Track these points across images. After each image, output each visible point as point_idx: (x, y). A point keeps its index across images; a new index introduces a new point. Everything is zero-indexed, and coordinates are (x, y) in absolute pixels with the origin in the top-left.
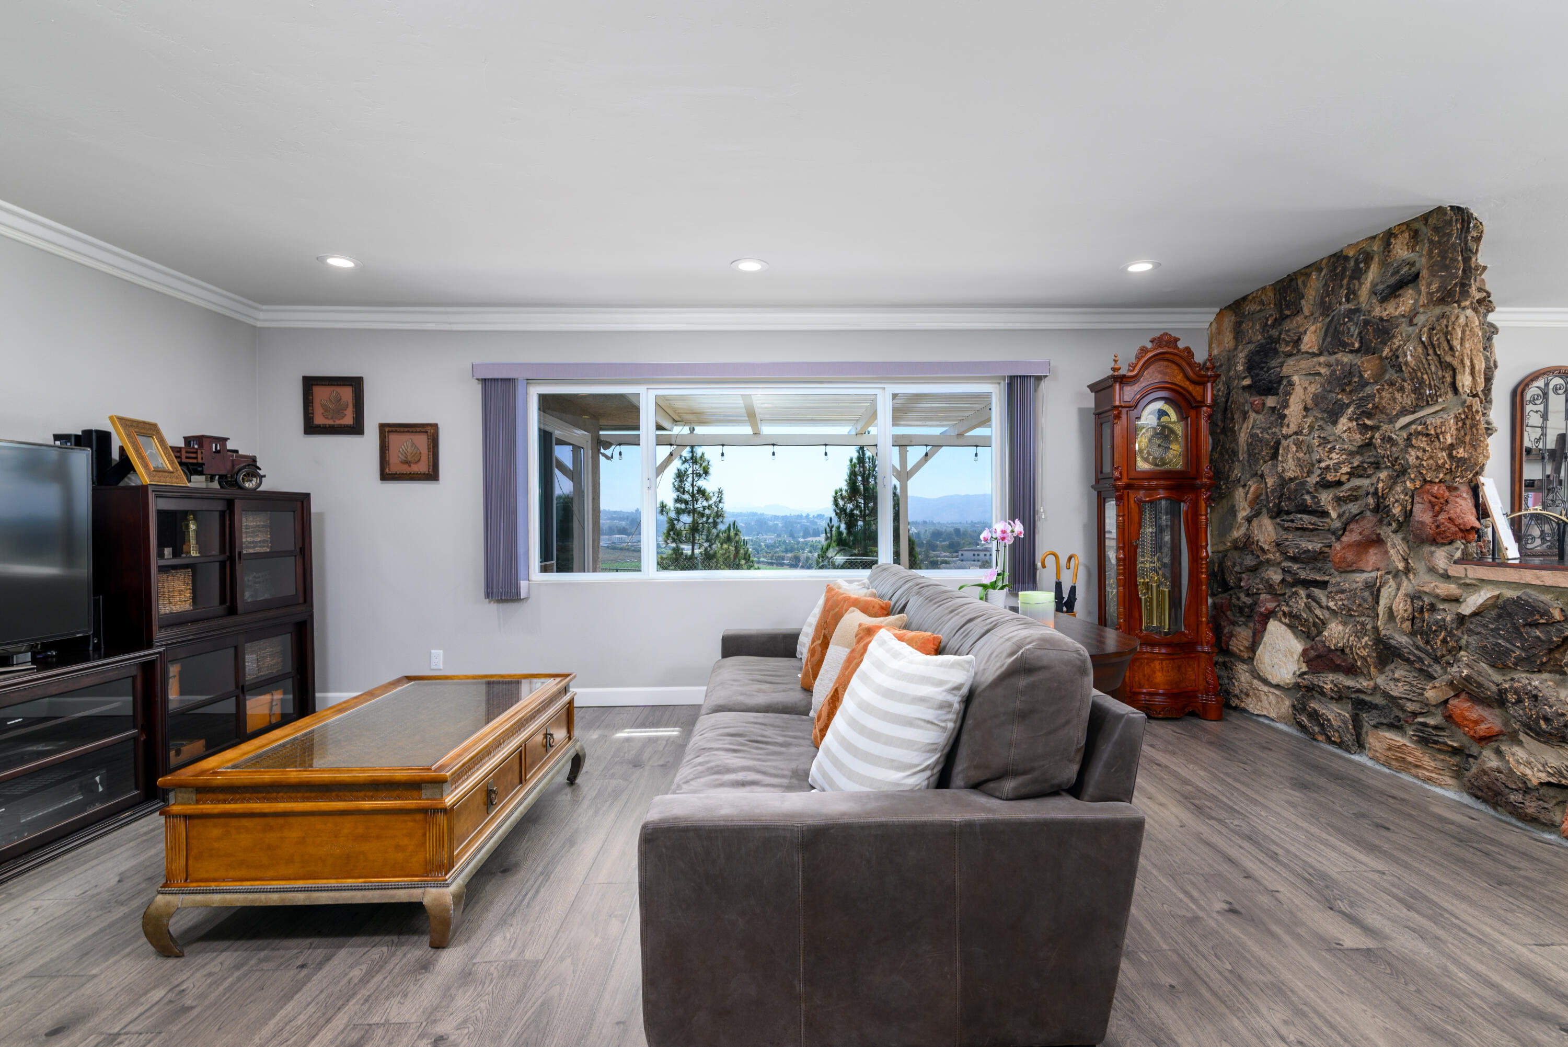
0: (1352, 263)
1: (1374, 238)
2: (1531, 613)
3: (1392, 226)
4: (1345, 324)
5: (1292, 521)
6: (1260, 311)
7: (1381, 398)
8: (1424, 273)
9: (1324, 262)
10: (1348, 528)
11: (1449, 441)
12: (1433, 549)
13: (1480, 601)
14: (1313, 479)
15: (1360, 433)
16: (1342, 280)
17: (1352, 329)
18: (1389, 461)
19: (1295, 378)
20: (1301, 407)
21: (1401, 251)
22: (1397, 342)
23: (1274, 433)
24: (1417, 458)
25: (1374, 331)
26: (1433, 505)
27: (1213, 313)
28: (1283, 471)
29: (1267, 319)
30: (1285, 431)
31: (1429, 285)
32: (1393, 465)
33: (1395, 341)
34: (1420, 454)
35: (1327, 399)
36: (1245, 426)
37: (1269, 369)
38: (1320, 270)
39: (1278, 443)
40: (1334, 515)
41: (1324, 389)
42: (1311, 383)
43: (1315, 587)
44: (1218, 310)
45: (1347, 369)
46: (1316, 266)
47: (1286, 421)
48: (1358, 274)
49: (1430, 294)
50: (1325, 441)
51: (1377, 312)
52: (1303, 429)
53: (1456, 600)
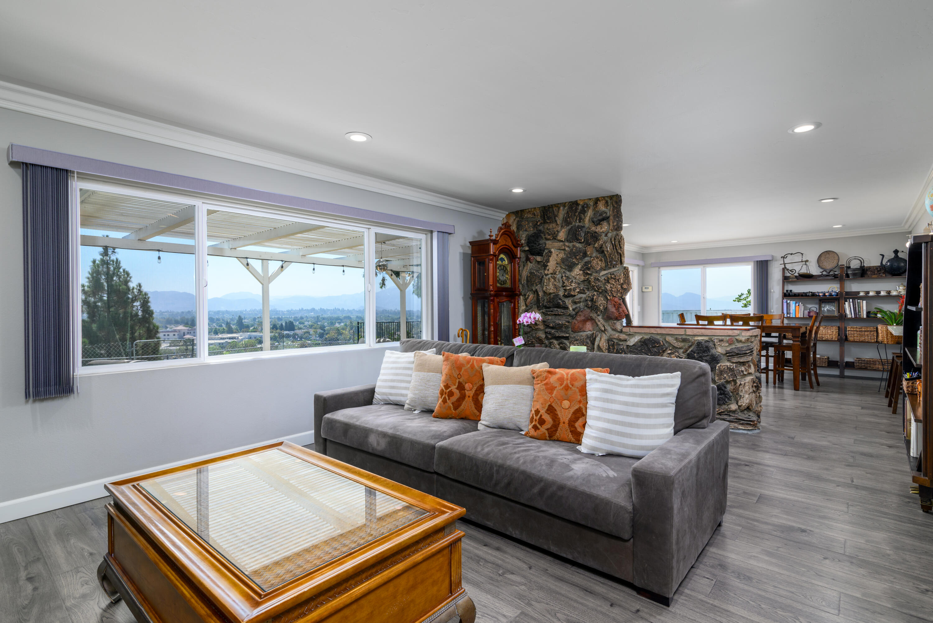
0: (580, 207)
1: (590, 199)
2: (654, 343)
3: (599, 197)
4: (579, 231)
5: (552, 311)
6: (533, 217)
7: (593, 263)
8: (611, 218)
9: (567, 204)
10: (578, 314)
11: (622, 282)
12: (615, 322)
13: (636, 340)
14: (561, 293)
15: (584, 276)
16: (575, 213)
17: (582, 234)
18: (597, 288)
19: (552, 250)
20: (555, 262)
21: (601, 207)
22: (601, 242)
23: (541, 273)
24: (611, 287)
25: (590, 236)
26: (615, 306)
27: (505, 214)
28: (546, 290)
29: (537, 222)
30: (546, 272)
31: (613, 223)
32: (598, 290)
33: (600, 241)
34: (612, 286)
35: (568, 260)
36: (525, 268)
37: (539, 244)
38: (564, 206)
39: (543, 277)
40: (571, 309)
41: (567, 256)
42: (560, 253)
43: (563, 339)
44: (507, 213)
45: (578, 249)
46: (564, 205)
47: (547, 268)
48: (583, 212)
49: (614, 226)
50: (568, 278)
51: (593, 228)
52: (556, 272)
53: (626, 340)
